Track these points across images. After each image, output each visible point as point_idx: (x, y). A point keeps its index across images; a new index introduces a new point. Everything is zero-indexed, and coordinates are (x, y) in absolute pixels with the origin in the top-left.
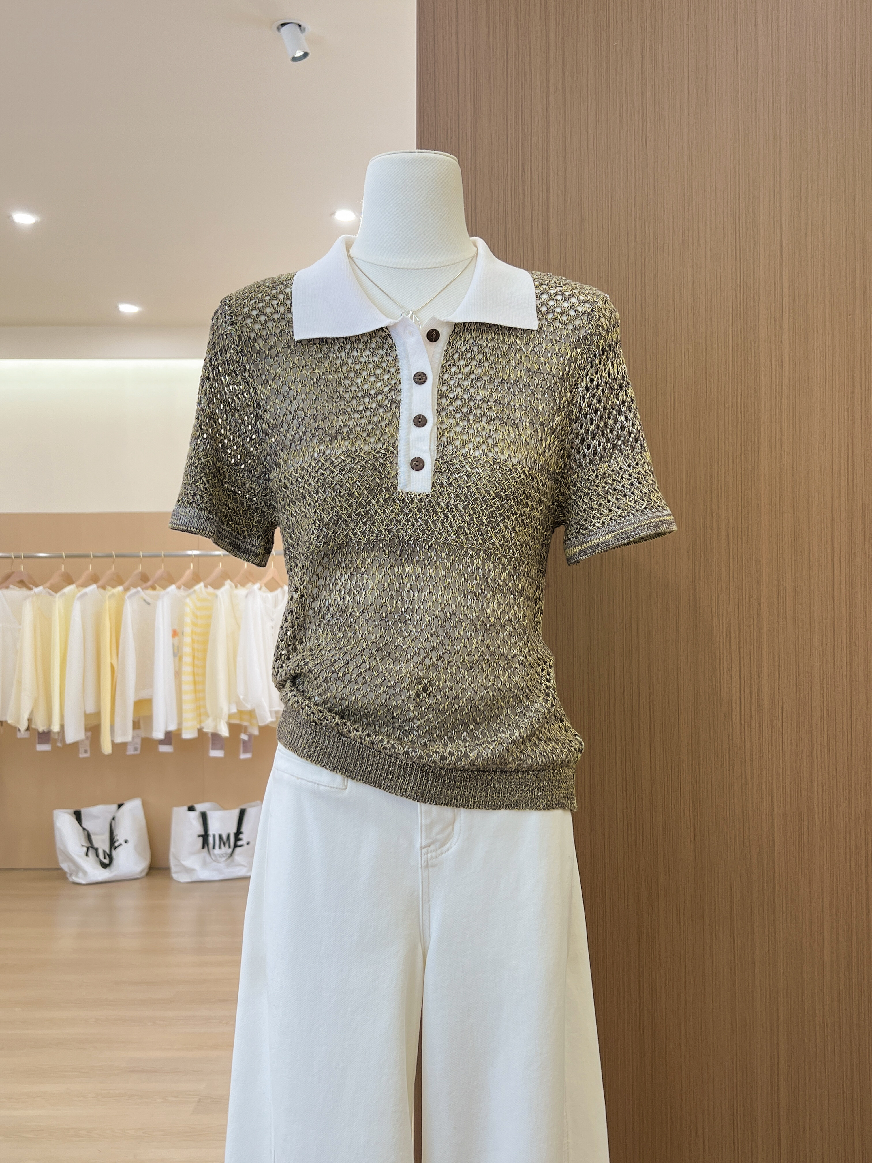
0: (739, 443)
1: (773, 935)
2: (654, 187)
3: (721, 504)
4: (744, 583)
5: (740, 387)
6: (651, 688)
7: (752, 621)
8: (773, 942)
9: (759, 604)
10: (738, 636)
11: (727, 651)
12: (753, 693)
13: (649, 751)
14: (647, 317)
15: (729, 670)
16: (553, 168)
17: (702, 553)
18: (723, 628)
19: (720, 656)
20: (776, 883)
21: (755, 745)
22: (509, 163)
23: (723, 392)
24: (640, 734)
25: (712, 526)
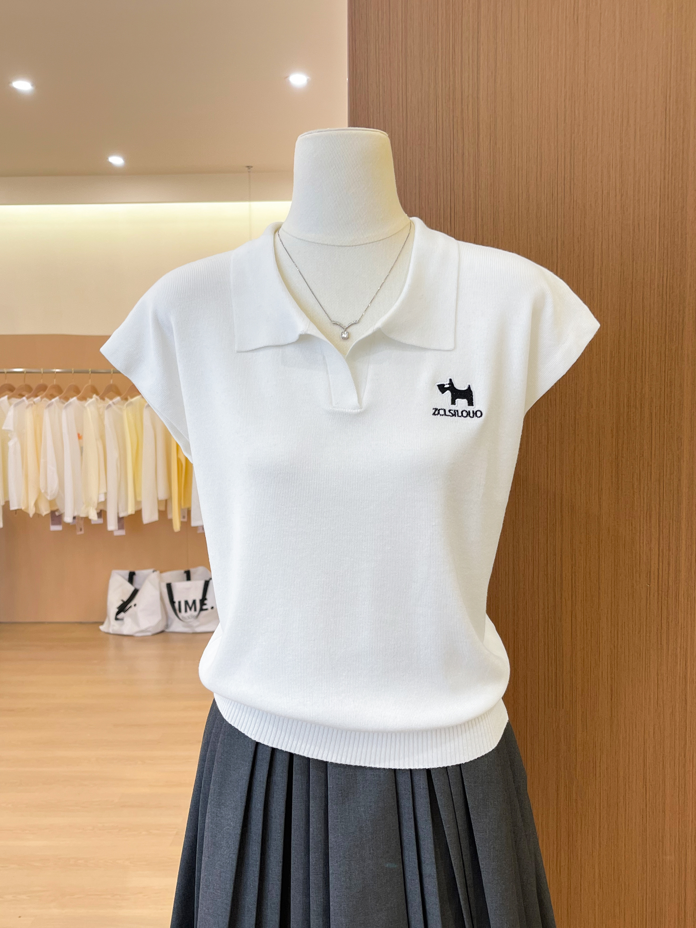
0: (664, 324)
1: (683, 786)
2: (585, 66)
3: (645, 383)
4: (665, 460)
5: (665, 268)
6: (573, 559)
7: (672, 497)
8: (683, 793)
9: (679, 480)
10: (658, 510)
11: (647, 525)
12: (671, 564)
13: (570, 619)
14: (575, 199)
15: (648, 543)
16: (483, 50)
17: (625, 431)
18: (644, 503)
19: (640, 530)
20: (687, 740)
21: (671, 613)
22: (440, 44)
23: (649, 273)
24: (561, 602)
25: (636, 405)
